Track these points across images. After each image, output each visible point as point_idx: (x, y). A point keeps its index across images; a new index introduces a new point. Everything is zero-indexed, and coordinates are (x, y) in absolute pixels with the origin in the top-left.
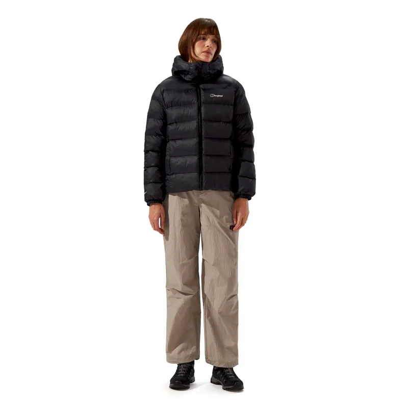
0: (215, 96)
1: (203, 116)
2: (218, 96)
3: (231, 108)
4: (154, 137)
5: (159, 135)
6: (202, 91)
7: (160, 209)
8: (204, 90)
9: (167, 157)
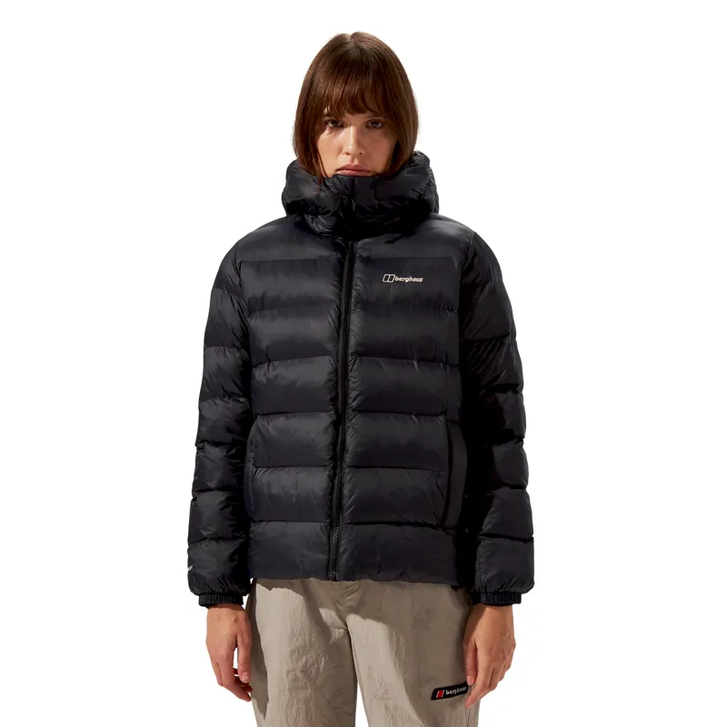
0: (397, 279)
1: (352, 341)
2: (407, 280)
3: (452, 317)
4: (218, 401)
5: (230, 395)
6: (358, 265)
7: (236, 620)
8: (367, 261)
9: (250, 467)
